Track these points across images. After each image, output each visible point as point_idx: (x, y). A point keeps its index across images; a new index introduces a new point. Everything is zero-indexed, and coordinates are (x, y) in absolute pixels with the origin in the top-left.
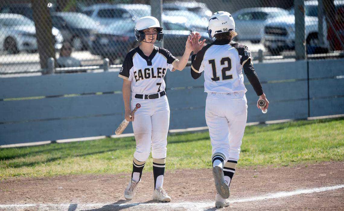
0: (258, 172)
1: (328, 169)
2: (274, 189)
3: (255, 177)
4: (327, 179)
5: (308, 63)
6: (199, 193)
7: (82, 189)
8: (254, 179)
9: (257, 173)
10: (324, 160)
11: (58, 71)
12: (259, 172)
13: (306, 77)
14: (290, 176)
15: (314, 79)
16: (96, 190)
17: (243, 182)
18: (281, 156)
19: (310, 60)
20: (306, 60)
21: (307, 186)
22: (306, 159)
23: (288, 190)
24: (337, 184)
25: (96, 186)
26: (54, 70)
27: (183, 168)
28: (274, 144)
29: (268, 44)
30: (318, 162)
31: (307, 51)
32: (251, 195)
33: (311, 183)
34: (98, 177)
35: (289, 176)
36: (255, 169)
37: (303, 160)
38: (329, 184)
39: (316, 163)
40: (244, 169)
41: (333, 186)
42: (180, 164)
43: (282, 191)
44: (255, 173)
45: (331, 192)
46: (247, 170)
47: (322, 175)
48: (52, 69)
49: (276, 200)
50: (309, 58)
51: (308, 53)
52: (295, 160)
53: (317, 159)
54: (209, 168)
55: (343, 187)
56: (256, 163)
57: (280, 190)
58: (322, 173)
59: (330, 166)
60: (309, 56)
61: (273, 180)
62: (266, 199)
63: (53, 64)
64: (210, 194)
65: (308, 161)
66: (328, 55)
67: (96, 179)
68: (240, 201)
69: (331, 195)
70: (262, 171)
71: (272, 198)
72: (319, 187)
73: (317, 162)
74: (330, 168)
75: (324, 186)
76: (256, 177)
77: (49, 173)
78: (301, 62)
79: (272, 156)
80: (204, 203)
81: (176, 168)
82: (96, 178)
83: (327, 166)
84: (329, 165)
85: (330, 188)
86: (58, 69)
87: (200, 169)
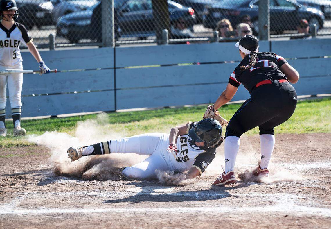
11: (172, 41)
26: (168, 41)
48: (166, 40)
63: (167, 35)
81: (277, 133)
86: (172, 40)
87: (299, 134)
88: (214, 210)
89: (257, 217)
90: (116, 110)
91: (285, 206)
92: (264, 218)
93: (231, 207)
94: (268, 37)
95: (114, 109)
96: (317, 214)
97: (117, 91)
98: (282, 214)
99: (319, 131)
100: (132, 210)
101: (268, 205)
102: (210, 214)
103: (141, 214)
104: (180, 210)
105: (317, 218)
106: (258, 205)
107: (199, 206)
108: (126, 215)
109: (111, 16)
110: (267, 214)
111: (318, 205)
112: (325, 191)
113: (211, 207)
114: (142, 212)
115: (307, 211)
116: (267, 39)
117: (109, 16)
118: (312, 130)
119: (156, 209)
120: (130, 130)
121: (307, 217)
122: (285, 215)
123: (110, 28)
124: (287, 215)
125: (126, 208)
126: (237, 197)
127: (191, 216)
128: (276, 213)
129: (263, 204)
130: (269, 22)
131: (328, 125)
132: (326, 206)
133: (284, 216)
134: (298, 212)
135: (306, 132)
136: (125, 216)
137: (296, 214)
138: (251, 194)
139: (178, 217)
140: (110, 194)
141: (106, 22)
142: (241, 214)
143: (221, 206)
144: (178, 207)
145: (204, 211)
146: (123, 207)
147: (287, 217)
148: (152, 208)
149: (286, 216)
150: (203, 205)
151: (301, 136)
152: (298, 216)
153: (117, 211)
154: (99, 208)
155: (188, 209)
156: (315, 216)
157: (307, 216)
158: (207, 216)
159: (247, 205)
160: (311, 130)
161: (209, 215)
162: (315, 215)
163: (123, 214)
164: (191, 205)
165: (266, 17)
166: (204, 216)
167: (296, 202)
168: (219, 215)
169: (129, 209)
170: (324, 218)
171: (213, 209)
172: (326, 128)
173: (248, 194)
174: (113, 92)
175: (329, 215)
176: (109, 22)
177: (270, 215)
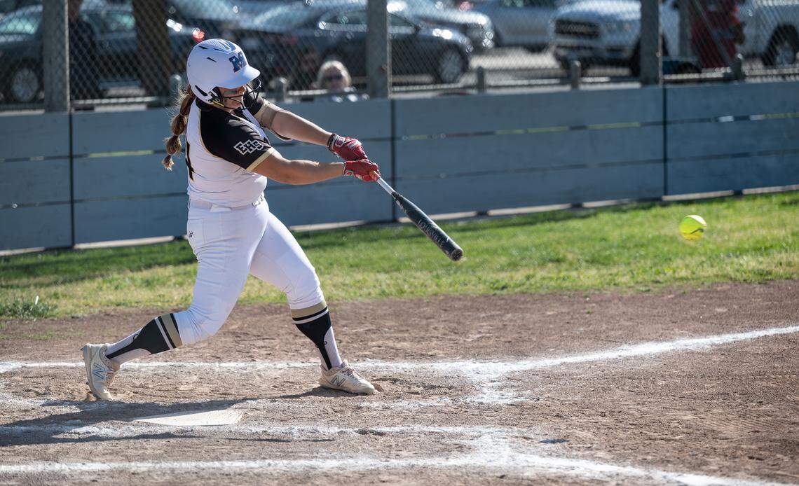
0: (594, 302)
1: (727, 297)
2: (632, 336)
3: (588, 313)
4: (732, 318)
5: (665, 91)
6: (485, 344)
7: (255, 332)
8: (587, 316)
9: (591, 305)
10: (717, 280)
12: (596, 303)
13: (660, 118)
14: (657, 311)
15: (675, 122)
16: (283, 335)
17: (568, 323)
18: (631, 271)
19: (669, 86)
20: (660, 86)
21: (695, 331)
22: (682, 279)
23: (659, 338)
24: (753, 328)
25: (282, 328)
27: (444, 293)
28: (611, 247)
29: (562, 52)
30: (706, 283)
31: (664, 69)
32: (589, 349)
33: (702, 326)
34: (283, 310)
35: (655, 312)
36: (586, 297)
37: (676, 279)
38: (737, 328)
39: (702, 286)
40: (565, 297)
41: (746, 331)
42: (437, 285)
43: (648, 340)
44: (587, 306)
45: (744, 344)
46: (572, 300)
47: (719, 310)
49: (642, 359)
50: (666, 82)
51: (665, 73)
52: (661, 280)
53: (703, 280)
54: (495, 295)
55: (766, 335)
56: (587, 284)
57: (643, 339)
58: (719, 306)
59: (730, 293)
60: (668, 77)
61: (625, 320)
62: (620, 356)
64: (507, 344)
65: (685, 282)
66: (703, 76)
67: (279, 314)
68: (571, 359)
69: (746, 349)
70: (602, 301)
71: (633, 354)
72: (719, 333)
73: (703, 283)
74: (731, 296)
75: (728, 332)
76: (592, 313)
77: (186, 300)
78: (650, 88)
79: (614, 270)
80: (500, 363)
81: (431, 293)
82: (278, 312)
83: (725, 291)
84: (729, 290)
85: (741, 337)
87: (478, 295)
88: (344, 464)
89: (439, 479)
90: (73, 244)
91: (493, 454)
92: (455, 481)
93: (377, 458)
94: (387, 90)
95: (68, 243)
96: (567, 472)
97: (76, 205)
98: (491, 472)
99: (519, 289)
100: (165, 466)
101: (455, 453)
102: (338, 474)
103: (188, 475)
104: (269, 465)
105: (570, 481)
106: (435, 454)
107: (307, 455)
108: (156, 477)
109: (64, 47)
110: (459, 474)
111: (561, 453)
112: (566, 420)
113: (335, 458)
114: (189, 470)
115: (544, 466)
116: (385, 95)
117: (59, 46)
118: (503, 288)
119: (217, 464)
120: (116, 288)
121: (548, 479)
122: (499, 475)
123: (60, 73)
124: (503, 474)
125: (150, 461)
126: (381, 434)
127: (298, 479)
128: (478, 470)
129: (443, 450)
130: (389, 60)
131: (533, 276)
132: (580, 453)
133: (497, 477)
134: (523, 467)
135: (492, 292)
136: (153, 478)
137: (522, 473)
138: (409, 428)
139: (271, 480)
140: (108, 430)
141: (53, 60)
142: (404, 474)
143: (354, 455)
144: (264, 458)
145: (322, 466)
146: (144, 459)
147: (505, 480)
148: (206, 460)
149: (502, 477)
150: (315, 454)
151: (483, 299)
152: (528, 476)
153: (133, 470)
154: (92, 461)
155: (285, 462)
156: (564, 477)
157: (547, 476)
158: (333, 478)
159: (411, 453)
160: (501, 287)
161: (336, 477)
162: (563, 475)
163: (149, 475)
164: (291, 454)
165: (384, 50)
166: (325, 478)
167: (512, 444)
168: (357, 476)
169: (157, 463)
170: (583, 481)
171: (341, 462)
172: (533, 283)
173: (402, 428)
174: (68, 206)
175: (593, 475)
176: (59, 60)
177: (468, 476)
